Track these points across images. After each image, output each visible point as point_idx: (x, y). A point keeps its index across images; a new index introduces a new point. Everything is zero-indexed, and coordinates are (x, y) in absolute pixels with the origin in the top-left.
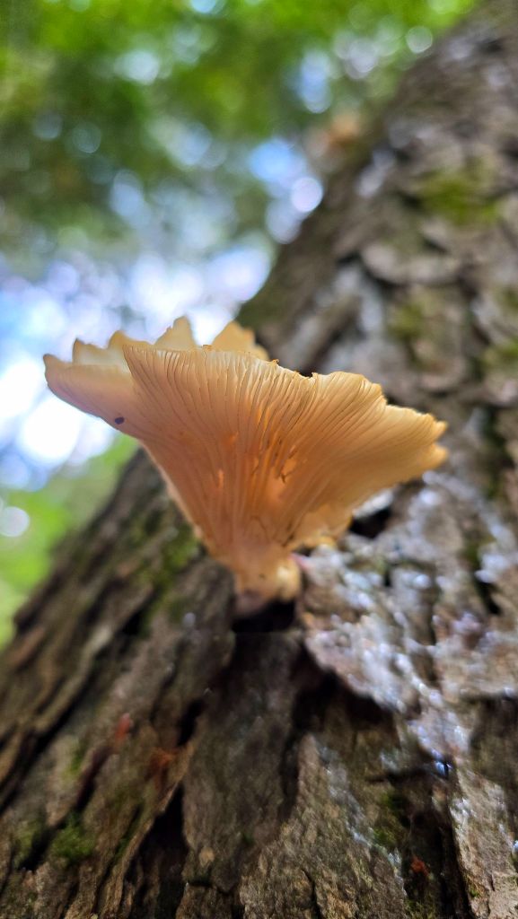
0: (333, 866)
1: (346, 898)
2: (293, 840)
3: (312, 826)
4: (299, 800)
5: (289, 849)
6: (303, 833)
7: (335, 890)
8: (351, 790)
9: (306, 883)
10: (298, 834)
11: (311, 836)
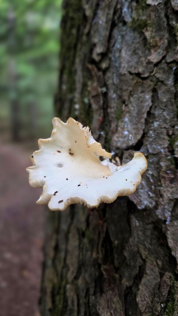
0: (142, 244)
1: (145, 251)
2: (132, 242)
3: (136, 237)
4: (132, 232)
5: (132, 244)
6: (134, 239)
7: (143, 249)
8: (144, 227)
9: (137, 249)
10: (133, 240)
11: (136, 239)
